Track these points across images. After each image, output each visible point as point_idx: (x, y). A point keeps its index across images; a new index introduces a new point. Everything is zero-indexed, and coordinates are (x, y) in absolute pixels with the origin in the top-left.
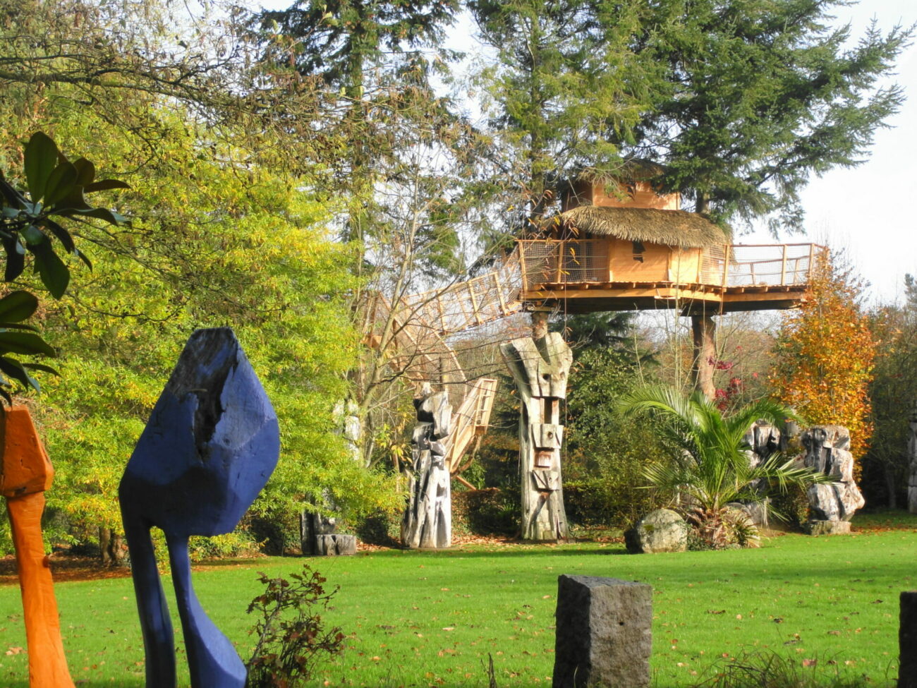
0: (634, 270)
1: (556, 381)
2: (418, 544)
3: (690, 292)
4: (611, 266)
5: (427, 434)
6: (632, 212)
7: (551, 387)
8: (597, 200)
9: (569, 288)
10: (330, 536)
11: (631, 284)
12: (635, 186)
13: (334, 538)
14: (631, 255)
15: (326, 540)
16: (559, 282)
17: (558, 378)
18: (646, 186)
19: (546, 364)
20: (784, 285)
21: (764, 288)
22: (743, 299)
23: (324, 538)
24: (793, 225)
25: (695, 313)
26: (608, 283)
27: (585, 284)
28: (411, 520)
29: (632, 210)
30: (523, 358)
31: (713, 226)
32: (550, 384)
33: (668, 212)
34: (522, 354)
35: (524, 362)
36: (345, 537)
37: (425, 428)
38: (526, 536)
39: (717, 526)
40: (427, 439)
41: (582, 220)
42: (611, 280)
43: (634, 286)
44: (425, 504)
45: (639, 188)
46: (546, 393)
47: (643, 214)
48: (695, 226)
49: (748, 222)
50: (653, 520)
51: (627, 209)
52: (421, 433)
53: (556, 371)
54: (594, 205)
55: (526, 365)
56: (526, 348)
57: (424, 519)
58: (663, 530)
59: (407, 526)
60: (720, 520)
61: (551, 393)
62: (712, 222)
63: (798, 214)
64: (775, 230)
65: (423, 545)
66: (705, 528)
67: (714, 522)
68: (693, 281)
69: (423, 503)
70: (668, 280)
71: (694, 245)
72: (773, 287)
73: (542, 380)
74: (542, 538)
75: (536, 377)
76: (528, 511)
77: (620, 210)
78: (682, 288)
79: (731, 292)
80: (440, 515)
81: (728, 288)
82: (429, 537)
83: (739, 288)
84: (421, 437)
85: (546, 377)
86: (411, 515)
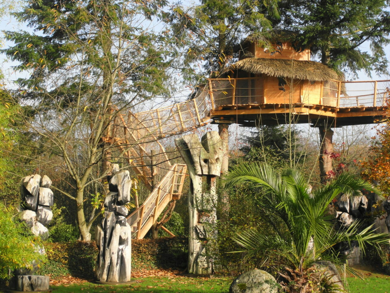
0: (279, 96)
1: (212, 163)
2: (106, 279)
3: (315, 110)
4: (265, 94)
5: (114, 200)
6: (279, 61)
7: (209, 168)
8: (257, 54)
9: (239, 108)
10: (27, 277)
11: (277, 105)
12: (282, 46)
13: (30, 278)
14: (278, 87)
15: (24, 279)
16: (233, 104)
17: (214, 162)
18: (288, 46)
19: (206, 152)
20: (375, 106)
21: (363, 108)
22: (350, 115)
23: (22, 278)
24: (381, 70)
25: (321, 125)
26: (263, 105)
27: (249, 105)
28: (101, 262)
29: (279, 60)
30: (189, 148)
31: (330, 69)
32: (208, 166)
33: (302, 61)
34: (189, 145)
35: (191, 150)
36: (38, 278)
37: (112, 196)
38: (191, 271)
39: (304, 284)
40: (114, 204)
41: (247, 66)
42: (265, 103)
43: (279, 106)
44: (110, 250)
45: (285, 47)
46: (206, 172)
47: (286, 62)
48: (318, 69)
49: (355, 72)
50: (246, 280)
51: (276, 60)
52: (110, 200)
53: (213, 158)
54: (256, 57)
55: (192, 153)
56: (192, 141)
57: (109, 261)
58: (254, 289)
59: (99, 266)
60: (306, 279)
61: (209, 172)
62: (329, 67)
63: (384, 63)
64: (369, 71)
65: (109, 280)
66: (293, 286)
67: (302, 280)
68: (317, 103)
69: (109, 250)
70: (300, 102)
71: (317, 79)
72: (369, 107)
73: (203, 163)
74: (201, 273)
75: (199, 161)
76: (192, 254)
77: (272, 60)
78: (311, 108)
79: (342, 111)
80: (122, 259)
81: (340, 109)
82: (113, 274)
83: (347, 109)
84: (110, 203)
85: (206, 161)
86: (101, 258)
